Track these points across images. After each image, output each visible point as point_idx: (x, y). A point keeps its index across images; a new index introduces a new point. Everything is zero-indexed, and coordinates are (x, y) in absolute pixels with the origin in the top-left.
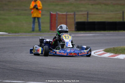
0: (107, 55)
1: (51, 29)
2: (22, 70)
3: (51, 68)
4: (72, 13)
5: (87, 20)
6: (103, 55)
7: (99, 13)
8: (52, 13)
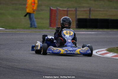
0: (110, 55)
1: (50, 26)
2: (19, 68)
3: (50, 68)
4: (73, 9)
5: (90, 17)
6: (105, 55)
7: (102, 10)
8: (52, 8)
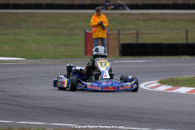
0: (163, 88)
1: (86, 54)
2: (43, 107)
5: (137, 41)
6: (157, 88)
7: (154, 32)
8: (87, 31)
